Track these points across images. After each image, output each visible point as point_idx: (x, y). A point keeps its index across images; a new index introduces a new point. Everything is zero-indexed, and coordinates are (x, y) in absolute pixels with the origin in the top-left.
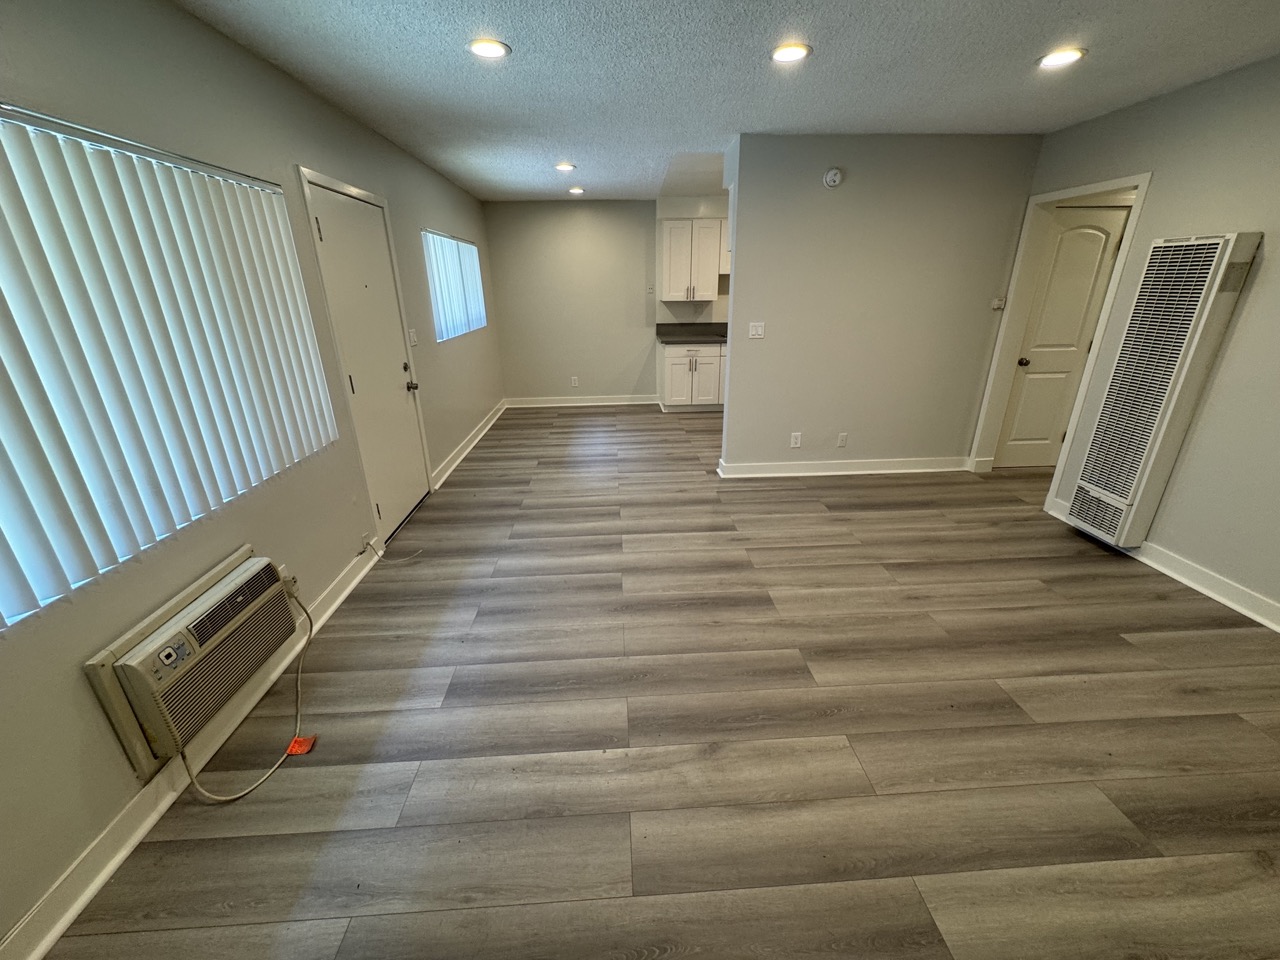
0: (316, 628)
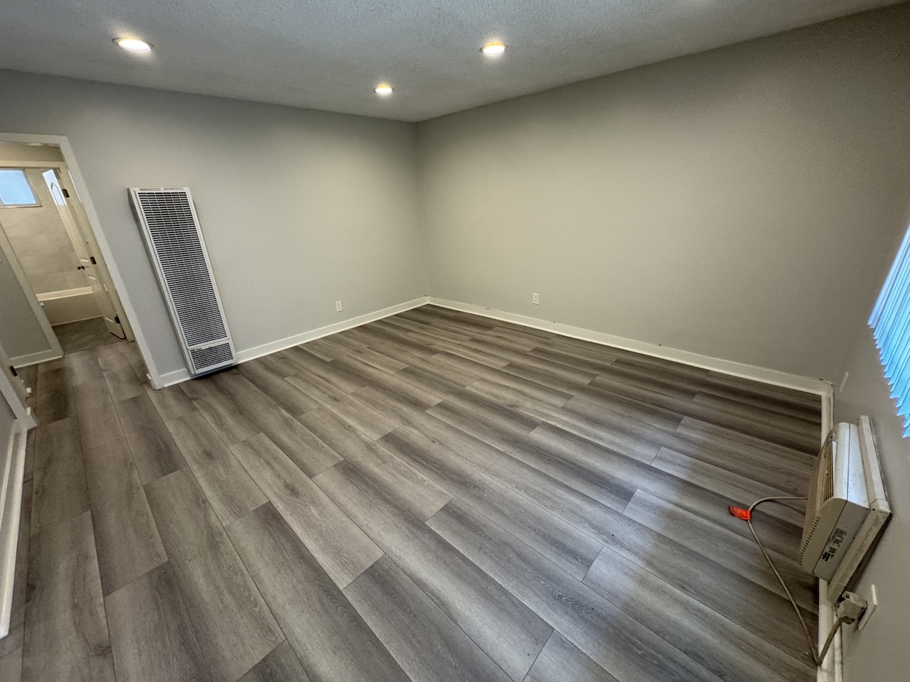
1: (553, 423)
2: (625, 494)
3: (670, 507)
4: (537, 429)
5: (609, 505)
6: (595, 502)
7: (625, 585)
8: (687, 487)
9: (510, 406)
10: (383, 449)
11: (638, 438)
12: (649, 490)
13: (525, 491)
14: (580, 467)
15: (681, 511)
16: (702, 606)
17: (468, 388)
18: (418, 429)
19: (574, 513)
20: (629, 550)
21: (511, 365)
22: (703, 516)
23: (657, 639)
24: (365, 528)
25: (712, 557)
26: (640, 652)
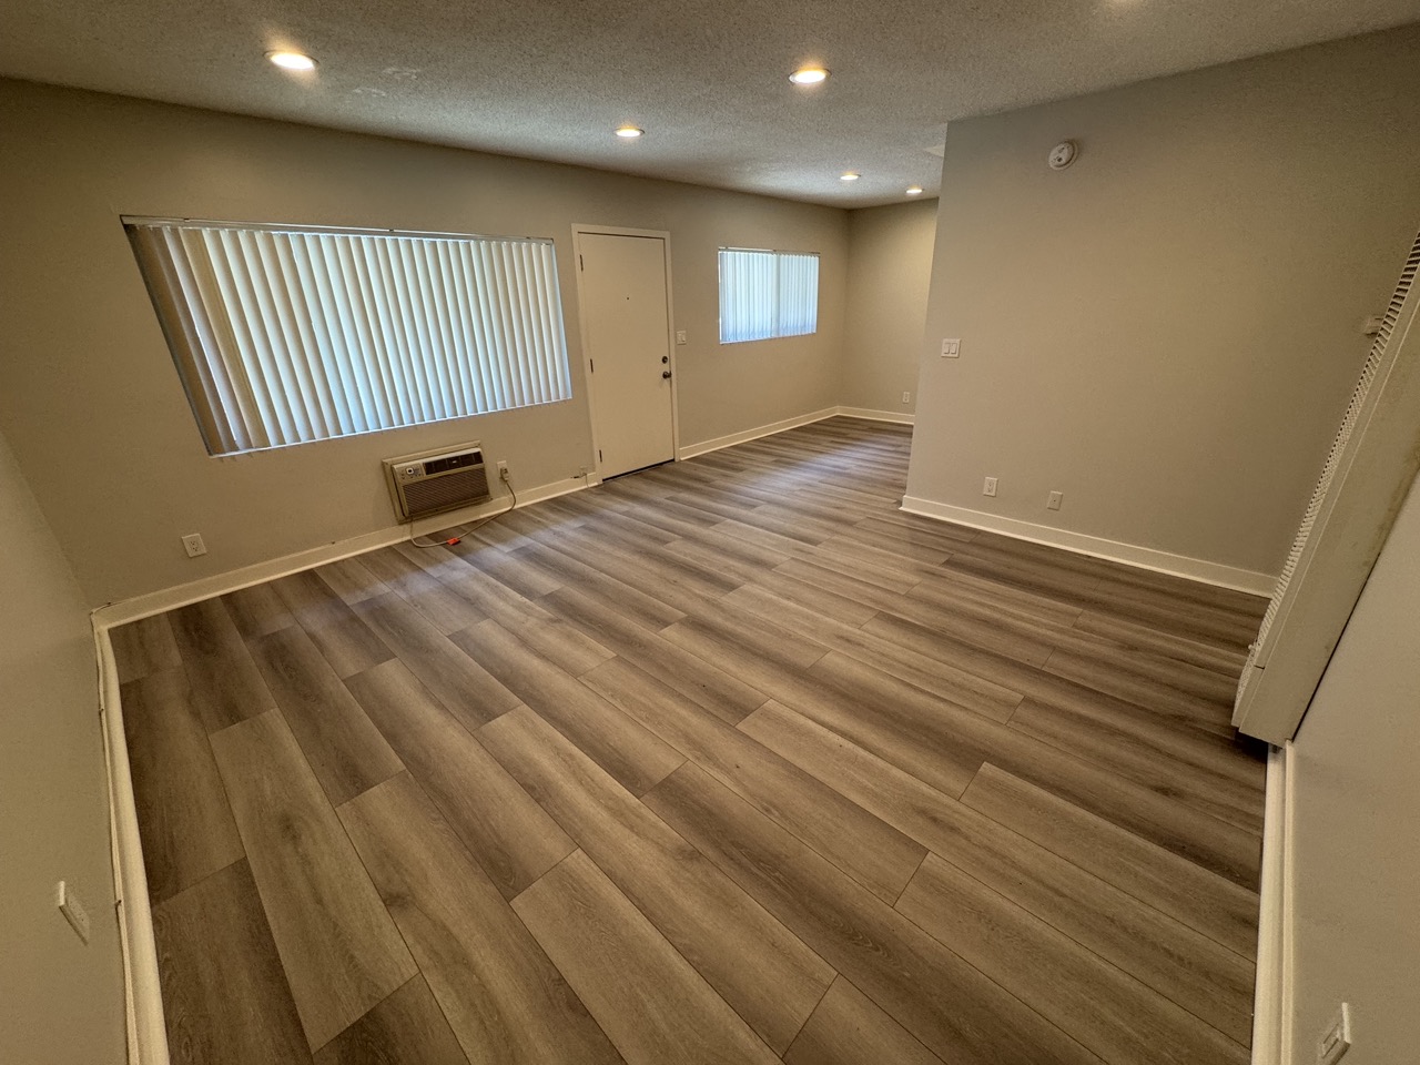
0: (516, 507)
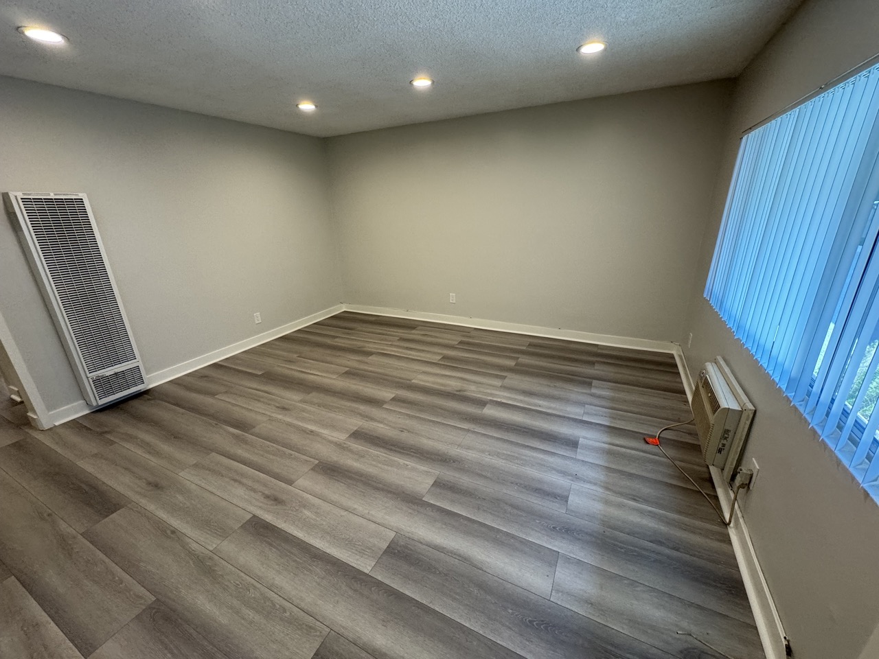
1: (499, 400)
2: (573, 444)
3: (606, 446)
4: (488, 406)
5: (565, 454)
6: (553, 454)
7: (597, 507)
8: (612, 430)
9: (457, 391)
10: (356, 446)
11: (567, 401)
12: (587, 437)
13: (498, 456)
14: (532, 430)
15: (615, 448)
16: (650, 508)
17: (413, 381)
18: (381, 423)
19: (542, 465)
20: (590, 482)
21: (445, 358)
22: (628, 448)
23: (630, 538)
24: (368, 517)
25: (644, 474)
26: (623, 550)
